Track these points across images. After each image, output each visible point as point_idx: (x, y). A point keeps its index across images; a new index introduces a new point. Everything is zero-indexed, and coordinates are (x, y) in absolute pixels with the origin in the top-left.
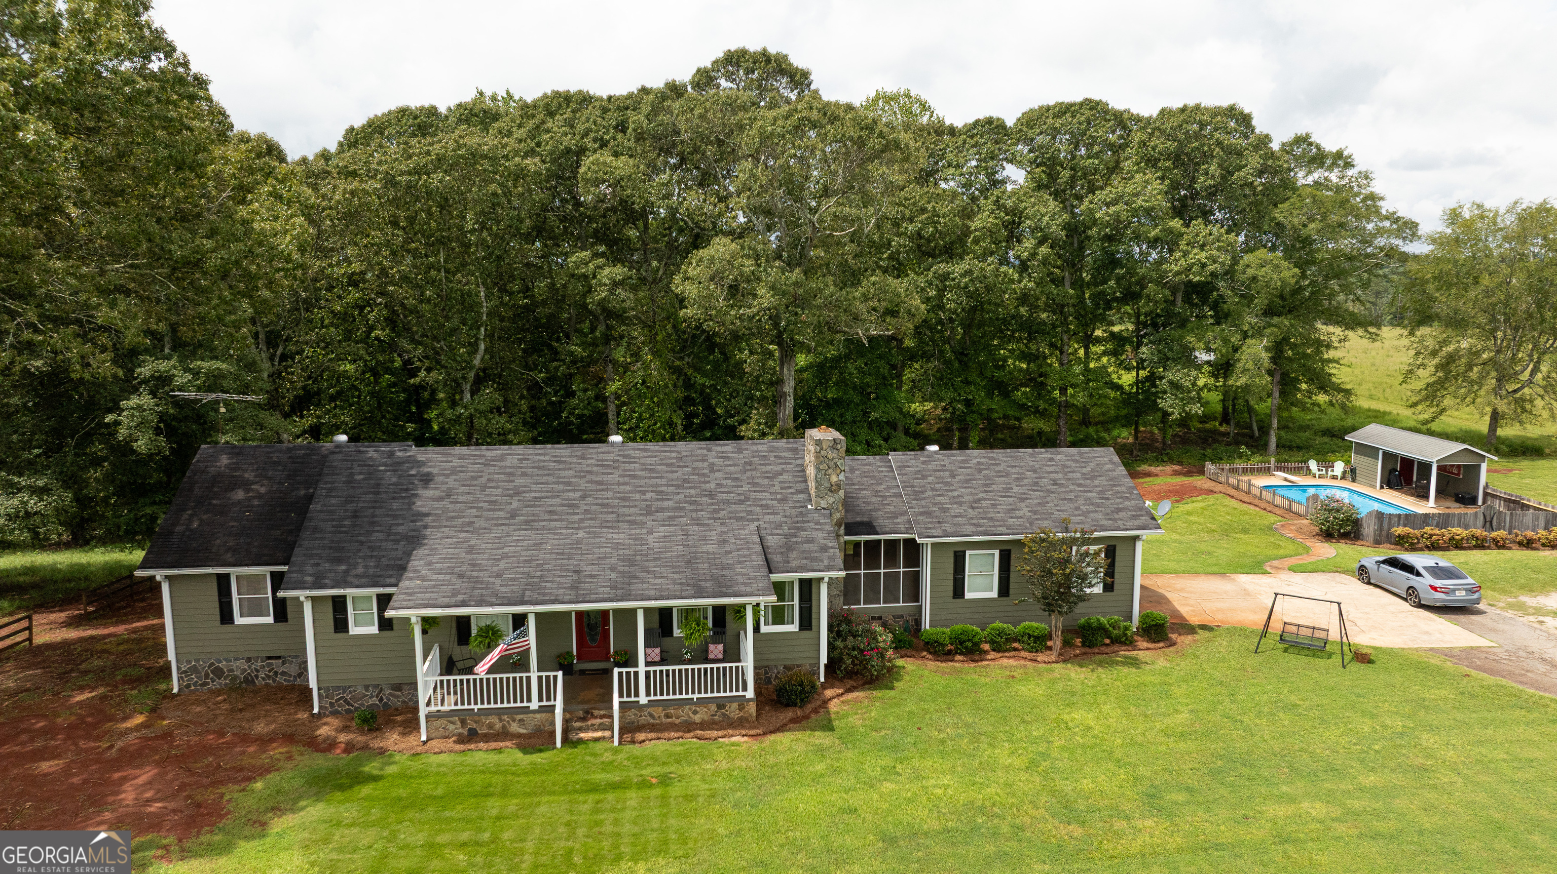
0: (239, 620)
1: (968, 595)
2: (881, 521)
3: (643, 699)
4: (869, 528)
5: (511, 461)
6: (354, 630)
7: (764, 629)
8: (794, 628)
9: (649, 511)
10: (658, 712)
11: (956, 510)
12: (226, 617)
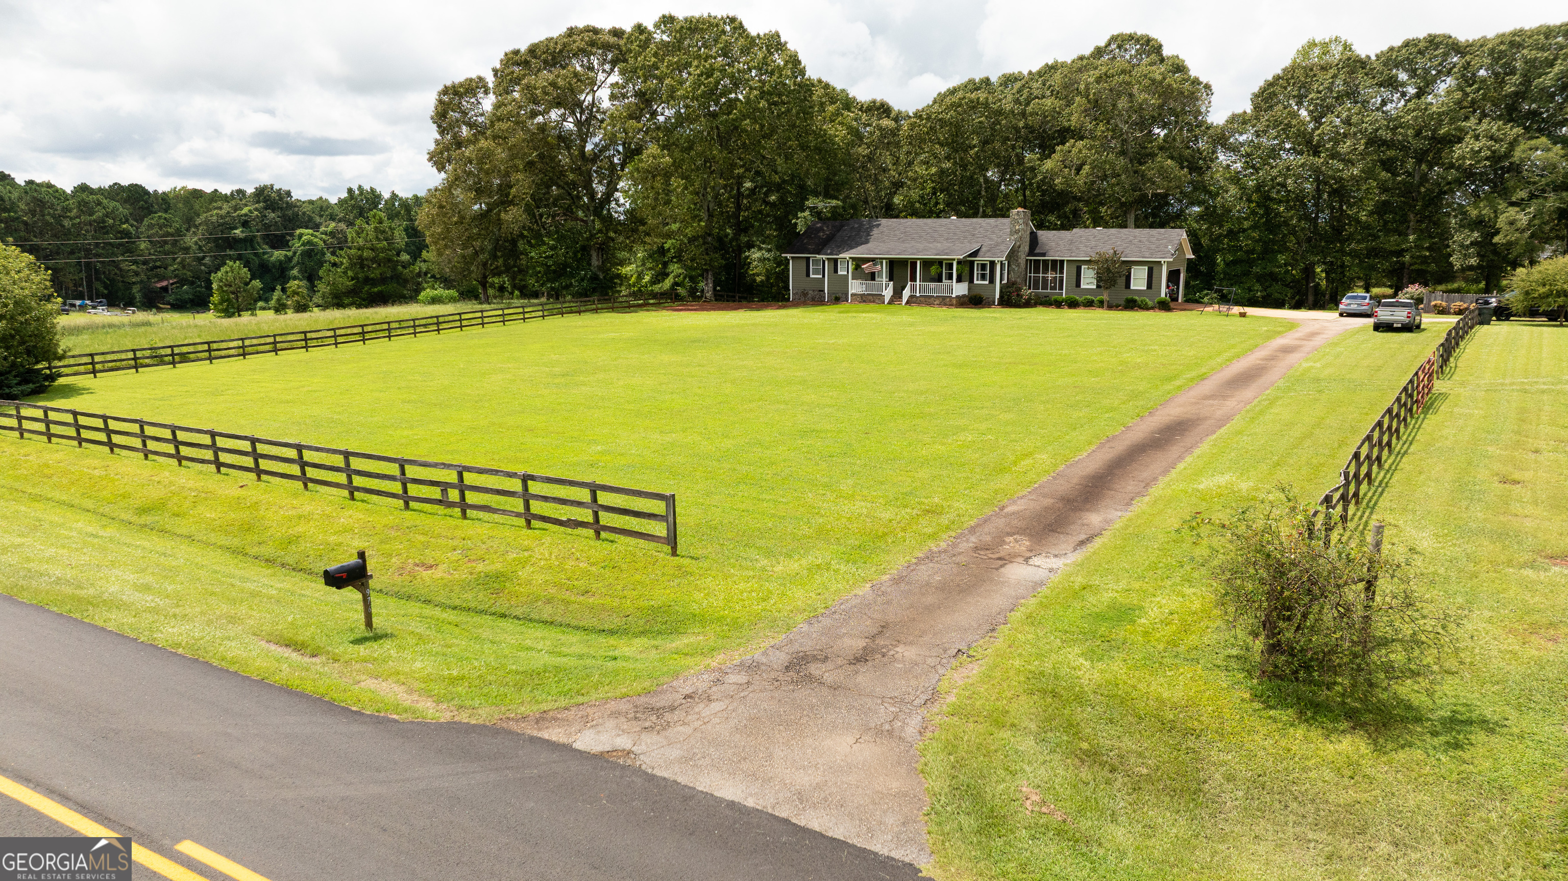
0: (812, 276)
1: (1082, 286)
2: (1051, 253)
3: (918, 295)
4: (1044, 255)
5: (910, 223)
6: (840, 273)
7: (976, 282)
8: (987, 282)
9: (947, 239)
10: (922, 299)
11: (1084, 249)
12: (808, 275)
